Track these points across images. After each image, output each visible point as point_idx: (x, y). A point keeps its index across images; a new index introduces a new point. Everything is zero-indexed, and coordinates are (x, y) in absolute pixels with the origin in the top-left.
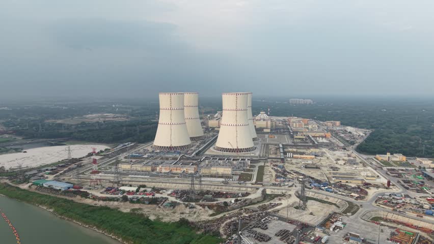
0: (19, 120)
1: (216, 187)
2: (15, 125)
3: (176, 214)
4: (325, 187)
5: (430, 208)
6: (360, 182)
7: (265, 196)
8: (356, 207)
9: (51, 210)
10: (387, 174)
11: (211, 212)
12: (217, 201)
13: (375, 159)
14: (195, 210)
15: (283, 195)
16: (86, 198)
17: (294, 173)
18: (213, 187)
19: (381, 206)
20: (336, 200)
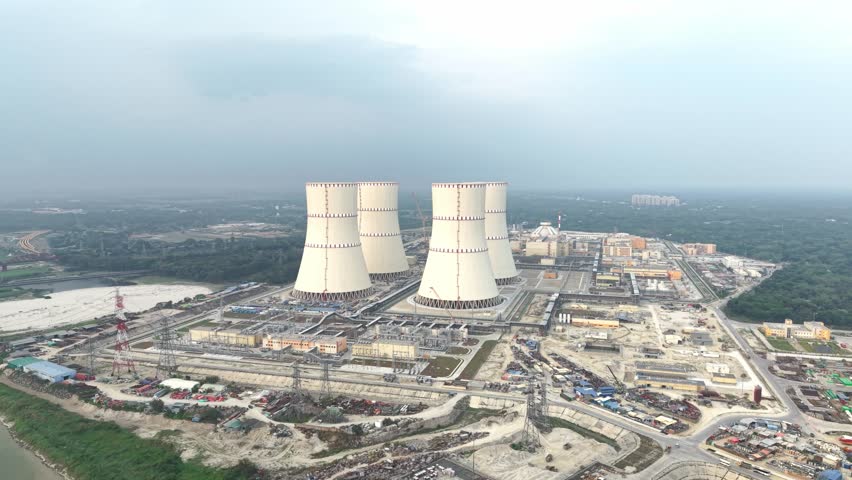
0: (84, 233)
1: (367, 387)
2: (69, 244)
3: (244, 448)
4: (605, 396)
5: (840, 464)
6: (694, 388)
7: (463, 413)
8: (655, 452)
9: (10, 425)
10: (771, 369)
11: (320, 447)
12: (347, 421)
13: (757, 333)
14: (287, 440)
15: (501, 414)
16: (86, 402)
17: (556, 359)
18: (360, 387)
19: (718, 452)
20: (618, 430)
